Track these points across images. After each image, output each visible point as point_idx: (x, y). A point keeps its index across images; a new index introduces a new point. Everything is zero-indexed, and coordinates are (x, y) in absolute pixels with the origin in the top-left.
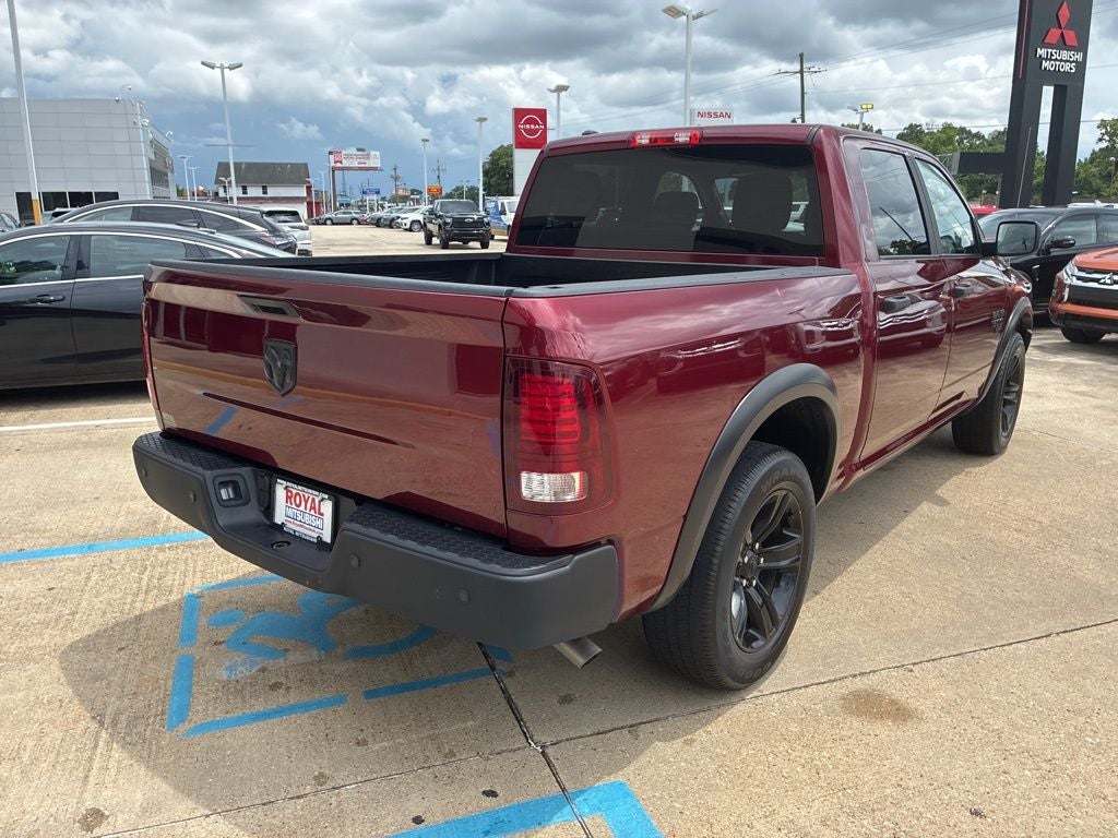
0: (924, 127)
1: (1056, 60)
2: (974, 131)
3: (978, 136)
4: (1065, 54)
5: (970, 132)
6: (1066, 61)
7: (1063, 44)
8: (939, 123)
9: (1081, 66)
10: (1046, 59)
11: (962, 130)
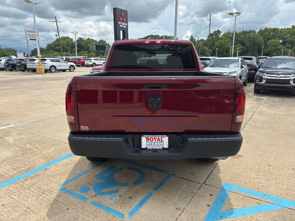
0: (83, 39)
1: (122, 25)
2: (95, 40)
3: (96, 41)
4: (124, 24)
5: (94, 40)
6: (124, 25)
7: (123, 21)
8: (87, 38)
9: (127, 26)
10: (120, 24)
11: (92, 40)
